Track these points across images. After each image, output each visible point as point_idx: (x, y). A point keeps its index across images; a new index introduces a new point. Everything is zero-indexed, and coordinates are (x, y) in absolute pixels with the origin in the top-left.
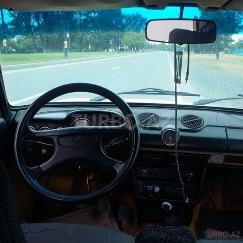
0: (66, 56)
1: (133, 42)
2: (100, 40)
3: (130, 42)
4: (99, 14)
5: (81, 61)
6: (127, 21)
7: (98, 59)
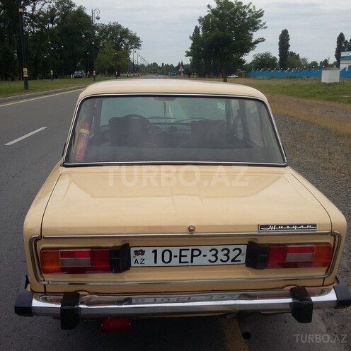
0: (26, 87)
1: (111, 64)
2: (63, 62)
3: (108, 63)
4: (58, 24)
5: (48, 94)
6: (100, 34)
7: (69, 90)
